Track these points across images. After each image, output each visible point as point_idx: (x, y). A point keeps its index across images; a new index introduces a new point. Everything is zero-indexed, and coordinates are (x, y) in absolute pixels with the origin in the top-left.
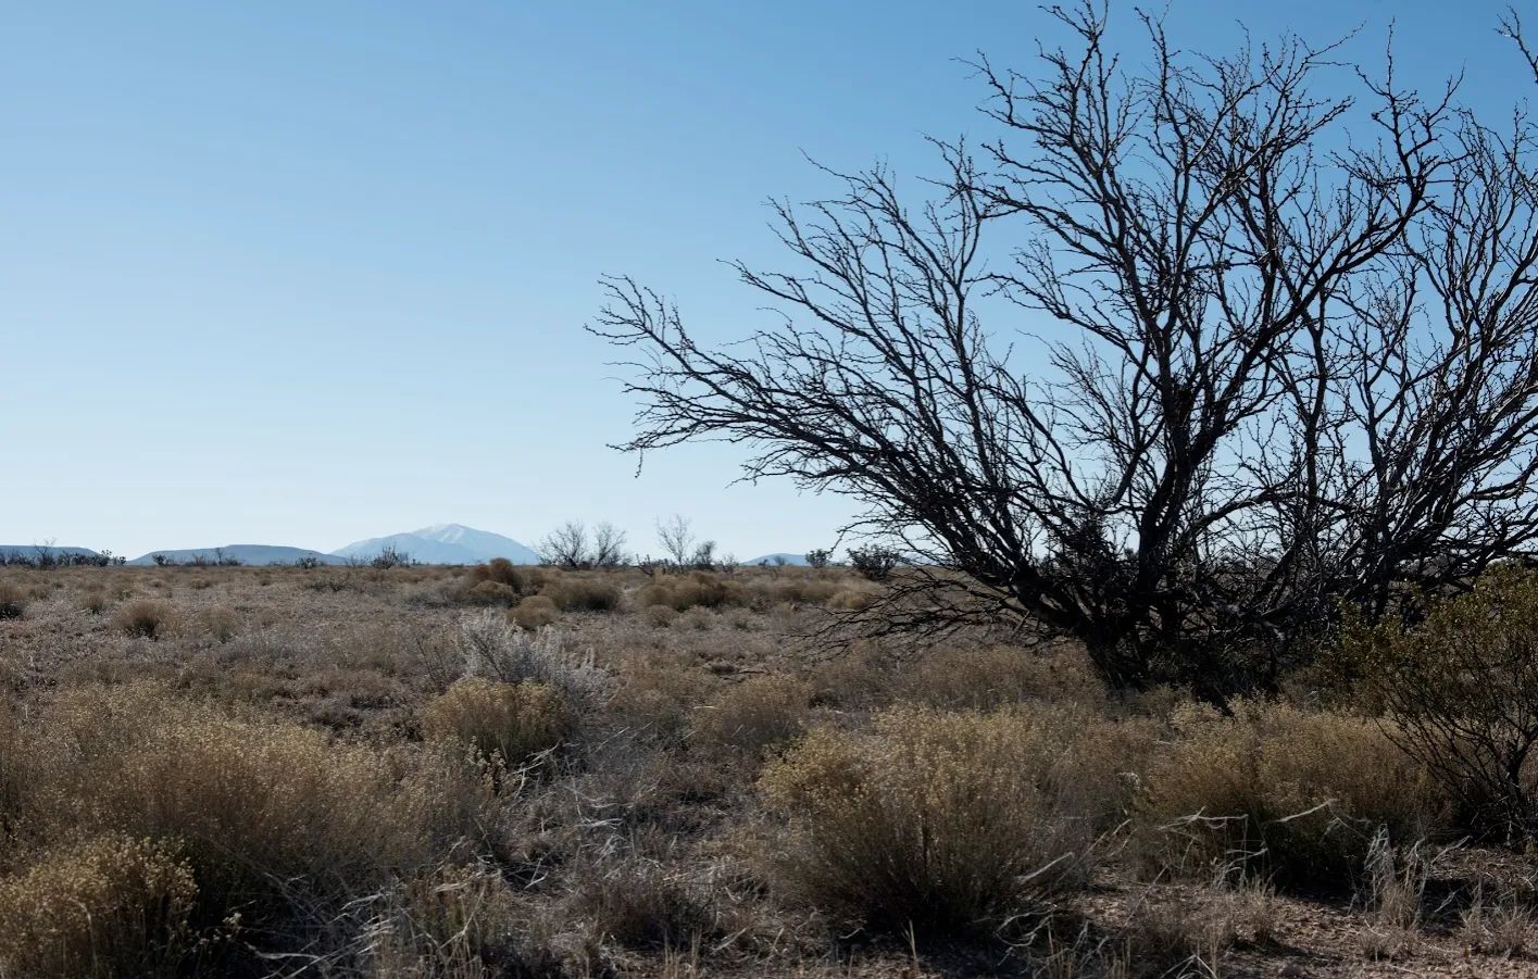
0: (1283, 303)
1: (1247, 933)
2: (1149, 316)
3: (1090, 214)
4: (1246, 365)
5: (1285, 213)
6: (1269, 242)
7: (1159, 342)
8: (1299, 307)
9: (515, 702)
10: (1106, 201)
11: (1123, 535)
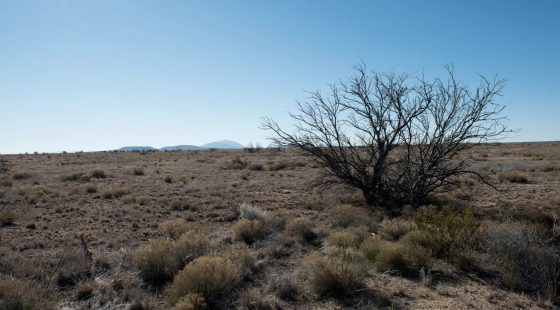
0: (402, 124)
1: (398, 292)
2: (375, 128)
3: (362, 107)
4: (395, 136)
5: (403, 105)
6: (399, 110)
7: (377, 133)
8: (406, 123)
9: (252, 225)
10: (366, 105)
11: (370, 170)
